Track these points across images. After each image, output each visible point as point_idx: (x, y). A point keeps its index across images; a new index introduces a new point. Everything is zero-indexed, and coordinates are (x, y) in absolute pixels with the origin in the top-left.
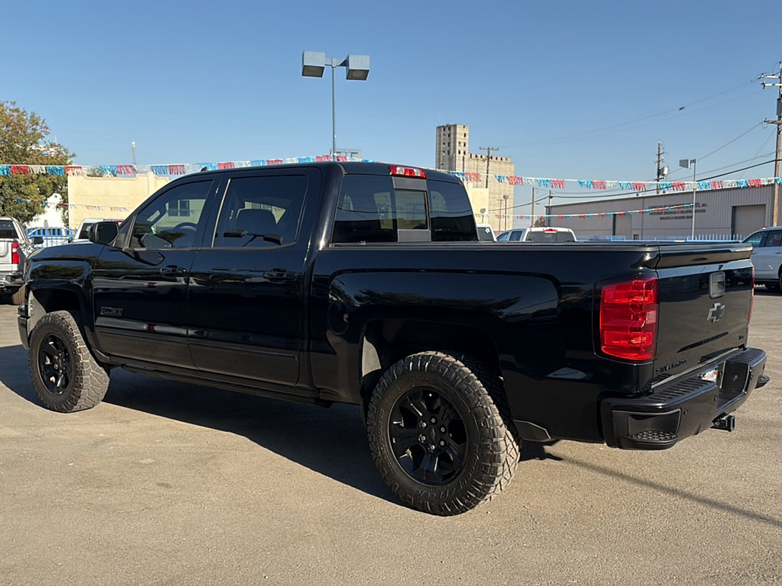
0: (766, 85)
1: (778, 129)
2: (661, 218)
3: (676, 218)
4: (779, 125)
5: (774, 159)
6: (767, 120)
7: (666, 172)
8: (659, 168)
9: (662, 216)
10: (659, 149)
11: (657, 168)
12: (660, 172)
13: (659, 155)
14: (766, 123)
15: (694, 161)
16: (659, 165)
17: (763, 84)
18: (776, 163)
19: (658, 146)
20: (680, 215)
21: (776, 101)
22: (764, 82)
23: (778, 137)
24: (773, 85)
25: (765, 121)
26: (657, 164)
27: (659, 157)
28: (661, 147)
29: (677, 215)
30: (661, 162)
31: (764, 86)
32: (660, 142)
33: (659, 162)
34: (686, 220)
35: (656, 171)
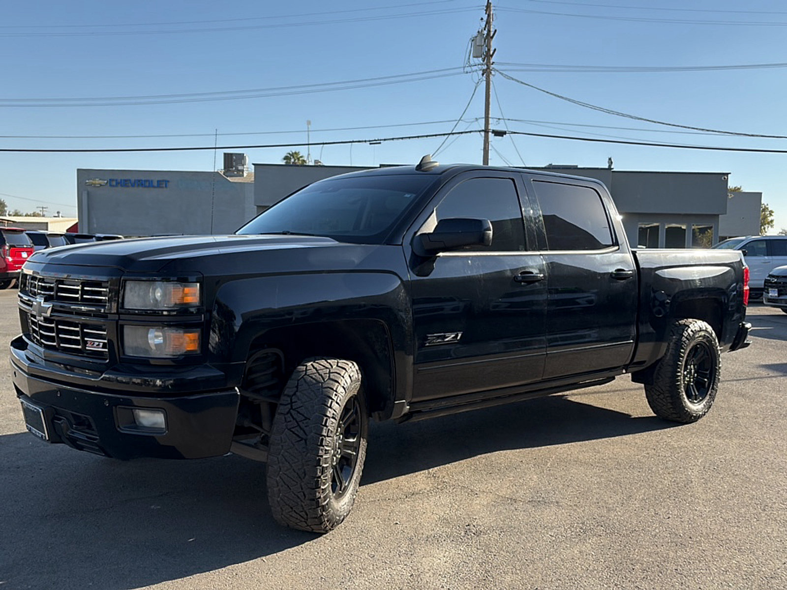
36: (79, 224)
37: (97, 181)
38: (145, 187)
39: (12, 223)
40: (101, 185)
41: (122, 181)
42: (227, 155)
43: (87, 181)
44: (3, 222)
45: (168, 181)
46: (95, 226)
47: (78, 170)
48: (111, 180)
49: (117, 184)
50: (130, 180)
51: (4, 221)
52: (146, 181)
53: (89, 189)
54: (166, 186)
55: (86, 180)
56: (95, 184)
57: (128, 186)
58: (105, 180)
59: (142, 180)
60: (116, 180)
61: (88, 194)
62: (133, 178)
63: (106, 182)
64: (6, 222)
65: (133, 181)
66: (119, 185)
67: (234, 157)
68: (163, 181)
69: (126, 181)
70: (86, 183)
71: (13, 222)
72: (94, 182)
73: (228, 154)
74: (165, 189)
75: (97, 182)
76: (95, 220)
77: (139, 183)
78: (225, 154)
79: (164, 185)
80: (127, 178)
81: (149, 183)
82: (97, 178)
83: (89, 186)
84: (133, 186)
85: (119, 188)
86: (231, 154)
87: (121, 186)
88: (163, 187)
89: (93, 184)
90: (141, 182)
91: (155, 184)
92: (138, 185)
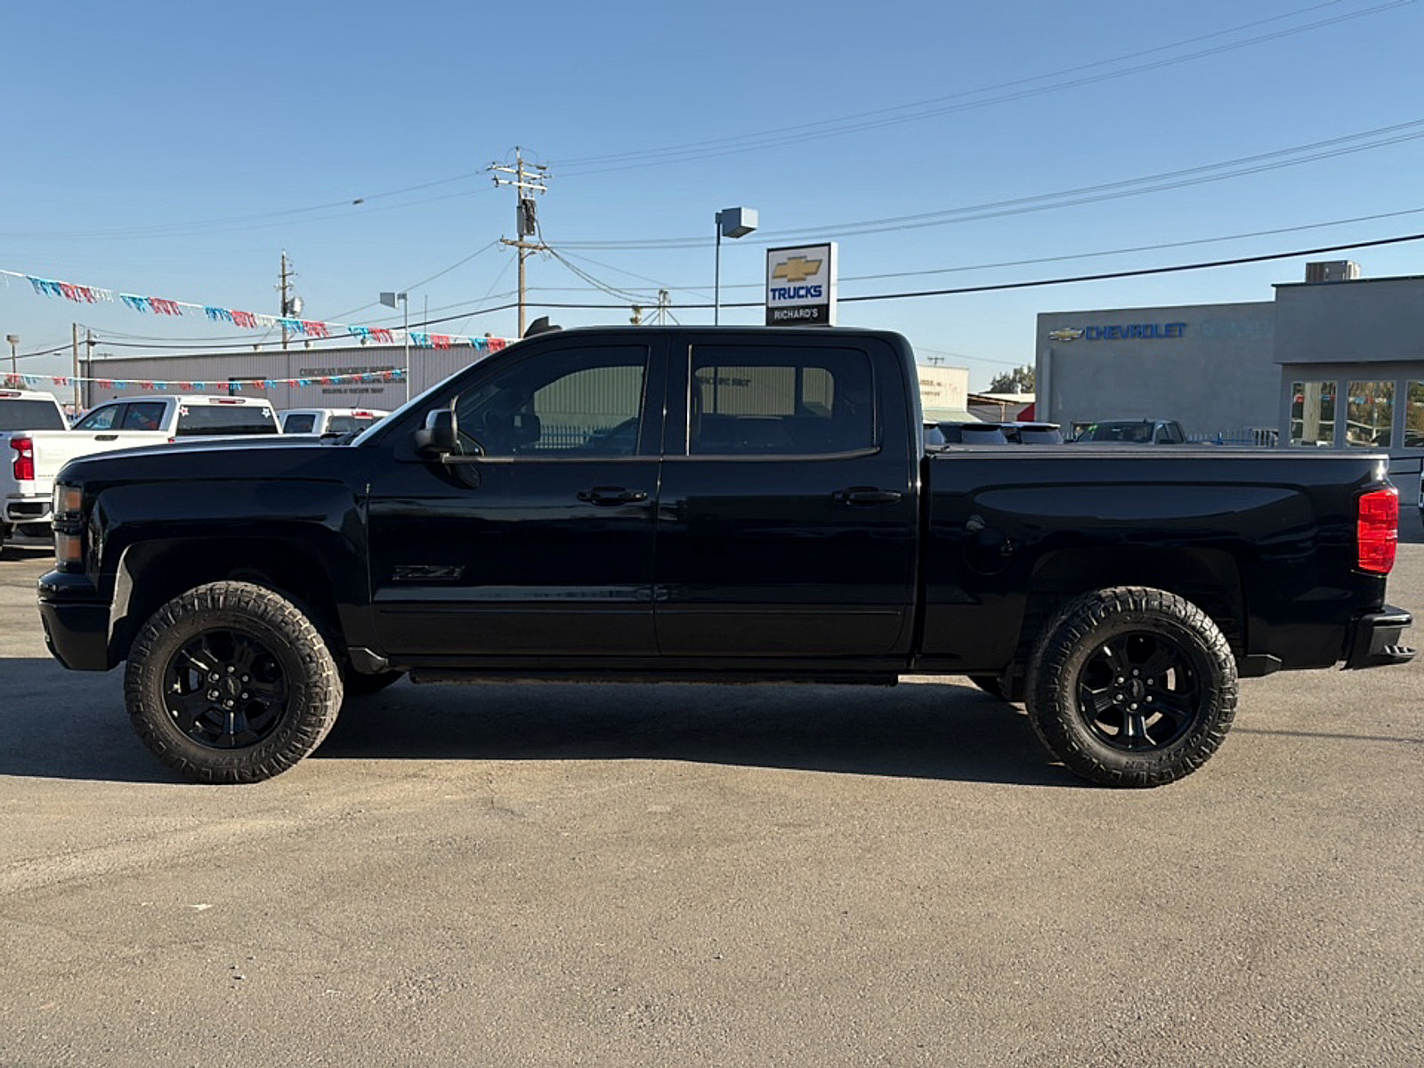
0: (500, 181)
1: (520, 254)
2: (324, 391)
3: (353, 391)
4: (521, 247)
5: (517, 302)
6: (505, 238)
7: (297, 308)
8: (284, 299)
9: (325, 387)
10: (283, 265)
11: (281, 299)
12: (286, 308)
13: (284, 277)
14: (503, 244)
15: (403, 296)
16: (284, 294)
17: (495, 179)
18: (520, 310)
19: (281, 261)
20: (360, 386)
21: (516, 209)
22: (498, 177)
23: (520, 268)
24: (510, 183)
25: (501, 240)
26: (281, 292)
27: (284, 281)
28: (287, 263)
29: (354, 386)
30: (287, 289)
31: (497, 183)
32: (284, 253)
33: (284, 288)
34: (371, 395)
35: (280, 305)
36: (1035, 406)
37: (1068, 332)
38: (1145, 337)
39: (1012, 404)
40: (1073, 339)
41: (1108, 330)
42: (1312, 266)
43: (1052, 333)
44: (998, 404)
45: (1184, 325)
46: (1060, 407)
47: (1039, 315)
48: (1090, 329)
49: (1099, 334)
50: (1120, 327)
51: (1000, 402)
52: (1146, 327)
53: (1055, 345)
54: (1180, 335)
55: (1049, 332)
56: (1063, 337)
57: (1117, 338)
58: (1079, 330)
59: (1139, 326)
60: (1097, 328)
61: (1052, 355)
62: (1125, 323)
63: (1080, 332)
64: (1004, 403)
65: (1125, 327)
66: (1102, 338)
67: (1327, 270)
68: (1177, 324)
69: (1113, 328)
70: (1050, 336)
71: (1015, 403)
72: (1062, 334)
73: (1315, 264)
74: (1178, 339)
75: (1067, 334)
76: (1060, 399)
77: (1134, 332)
78: (1309, 265)
79: (1177, 333)
80: (1112, 324)
81: (1152, 331)
82: (1067, 327)
83: (1054, 342)
84: (1125, 336)
85: (1102, 342)
86: (1322, 264)
87: (1105, 338)
88: (1174, 336)
89: (1059, 336)
90: (1138, 329)
91: (1163, 331)
92: (1134, 336)
